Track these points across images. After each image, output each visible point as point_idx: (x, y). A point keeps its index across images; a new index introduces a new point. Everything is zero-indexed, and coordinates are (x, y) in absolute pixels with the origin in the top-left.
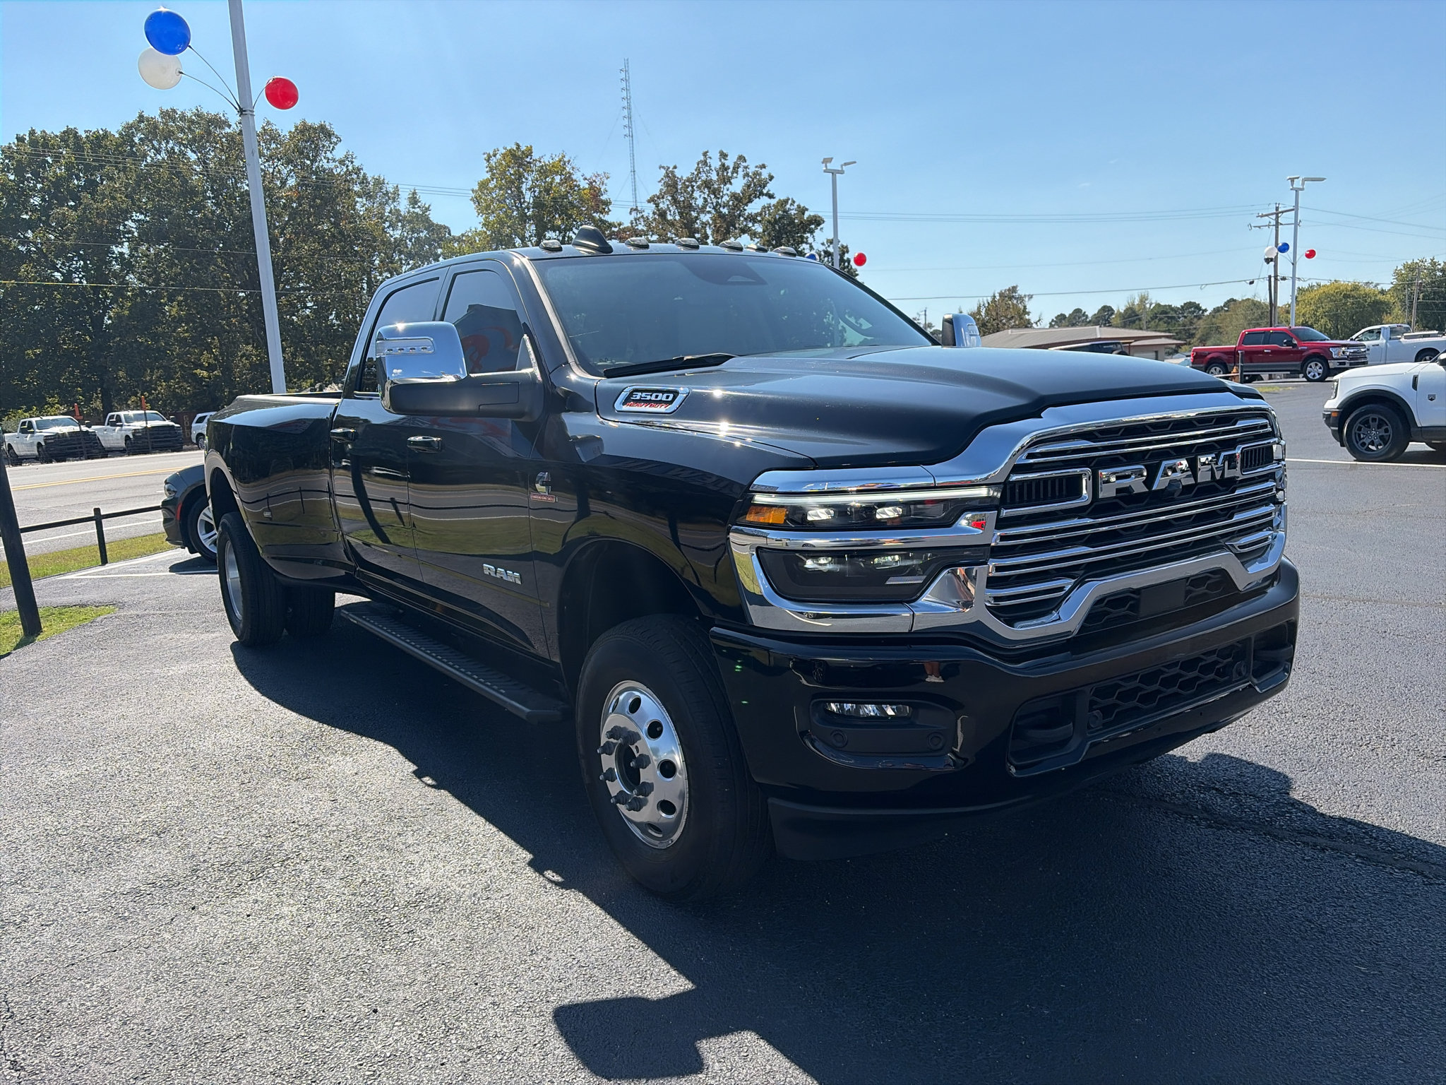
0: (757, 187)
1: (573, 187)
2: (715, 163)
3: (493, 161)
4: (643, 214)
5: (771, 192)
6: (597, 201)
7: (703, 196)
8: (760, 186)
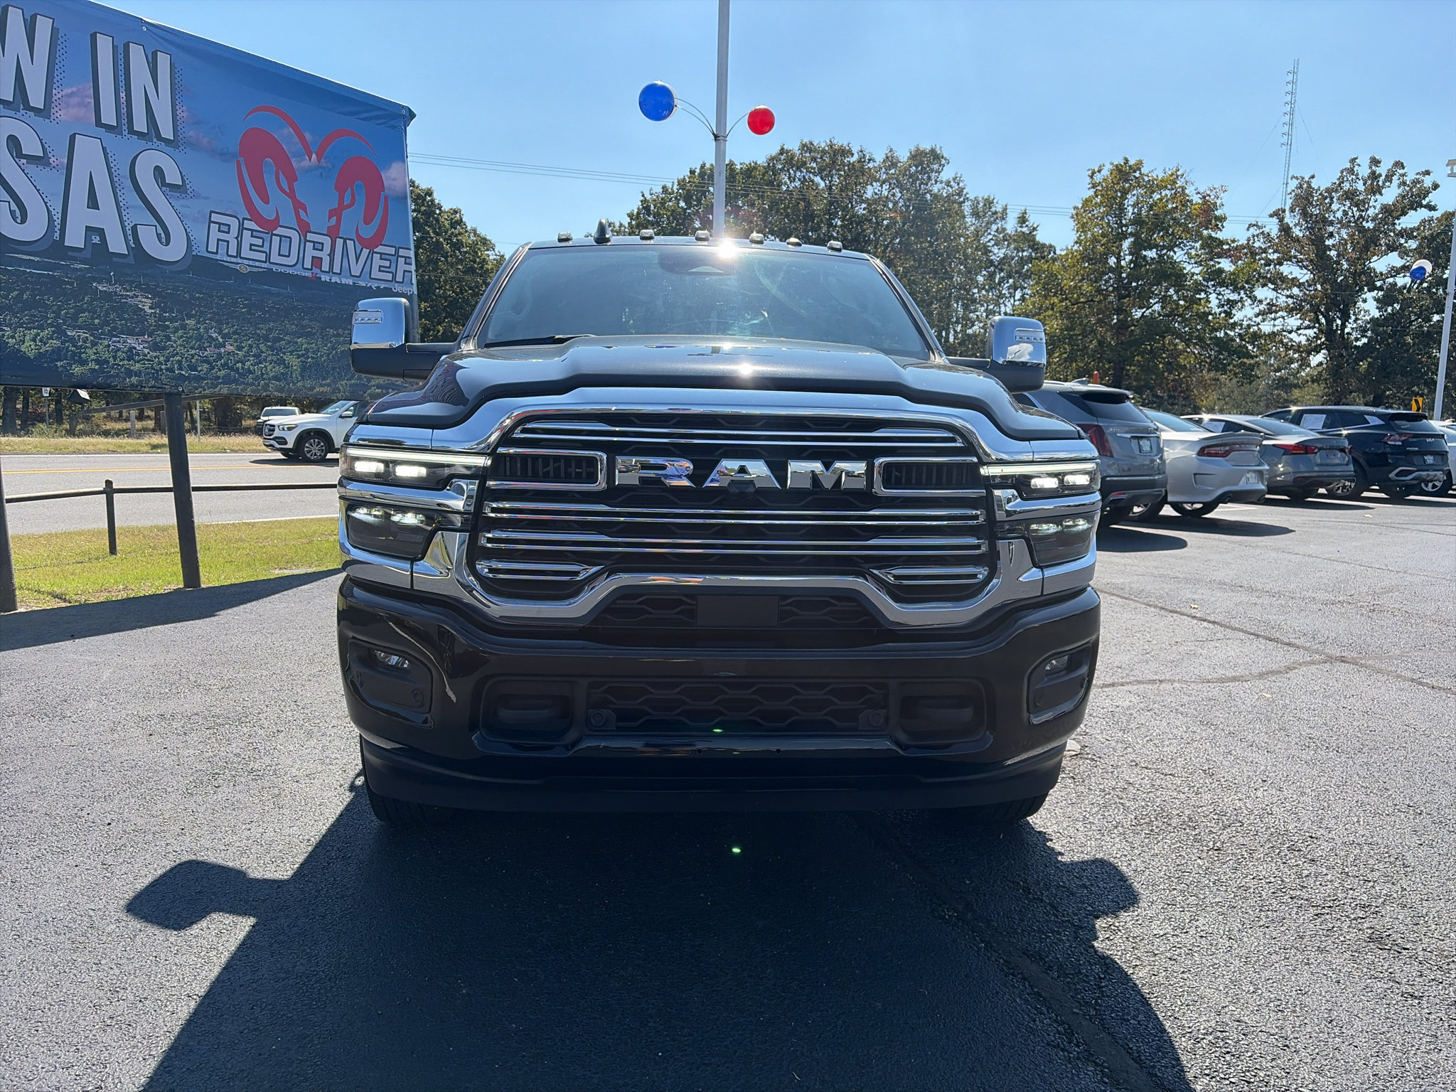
0: (1415, 198)
1: (1185, 203)
2: (1364, 171)
3: (1098, 178)
4: (1264, 229)
5: (1433, 204)
6: (1209, 215)
7: (1343, 208)
8: (1420, 197)
